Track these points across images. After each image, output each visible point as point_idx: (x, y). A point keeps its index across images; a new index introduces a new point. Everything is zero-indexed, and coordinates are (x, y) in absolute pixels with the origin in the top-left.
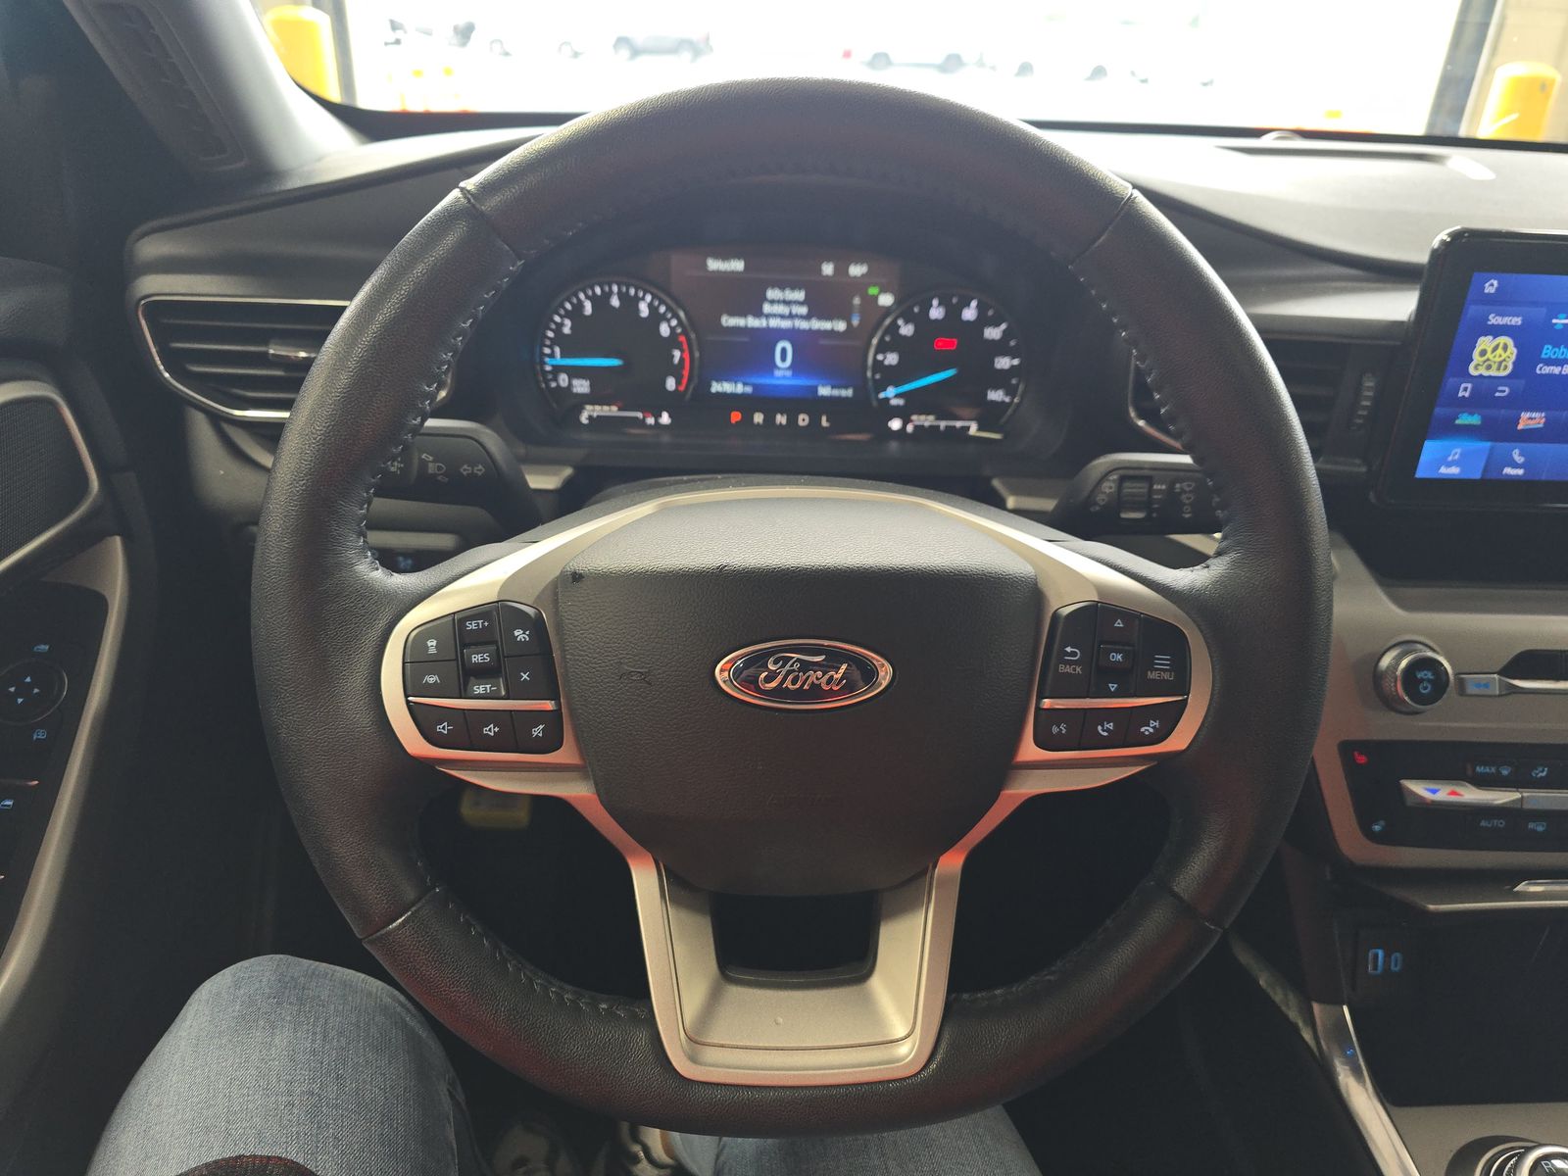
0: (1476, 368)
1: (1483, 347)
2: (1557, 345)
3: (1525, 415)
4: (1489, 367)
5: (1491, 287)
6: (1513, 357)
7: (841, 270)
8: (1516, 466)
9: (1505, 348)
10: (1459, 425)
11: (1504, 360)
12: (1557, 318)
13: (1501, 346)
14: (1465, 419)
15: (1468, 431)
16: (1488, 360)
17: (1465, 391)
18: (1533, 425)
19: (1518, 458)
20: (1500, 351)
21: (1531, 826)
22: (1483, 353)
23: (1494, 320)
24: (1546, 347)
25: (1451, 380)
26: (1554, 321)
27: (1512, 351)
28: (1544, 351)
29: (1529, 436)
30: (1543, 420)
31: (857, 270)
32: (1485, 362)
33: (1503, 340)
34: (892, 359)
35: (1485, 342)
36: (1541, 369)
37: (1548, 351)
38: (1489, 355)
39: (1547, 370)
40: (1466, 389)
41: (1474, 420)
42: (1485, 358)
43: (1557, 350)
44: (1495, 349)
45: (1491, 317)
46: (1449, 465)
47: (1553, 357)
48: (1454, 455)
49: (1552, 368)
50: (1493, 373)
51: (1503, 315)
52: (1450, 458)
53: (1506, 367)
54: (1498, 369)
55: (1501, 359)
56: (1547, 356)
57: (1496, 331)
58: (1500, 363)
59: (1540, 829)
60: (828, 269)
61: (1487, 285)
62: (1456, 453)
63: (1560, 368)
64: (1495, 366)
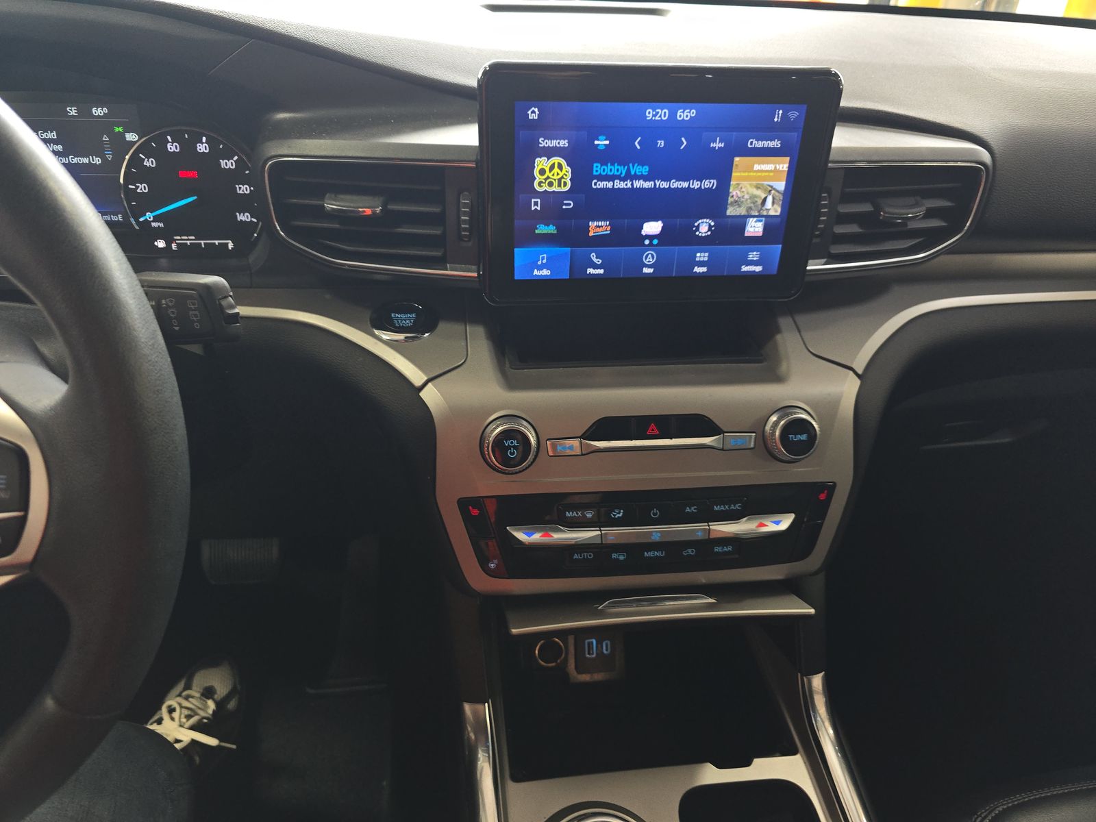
0: (540, 184)
1: (540, 167)
2: (604, 163)
3: (592, 224)
4: (551, 184)
5: (533, 114)
6: (569, 175)
7: (85, 112)
8: (596, 267)
9: (560, 167)
10: (540, 234)
11: (562, 177)
12: (598, 140)
13: (556, 165)
14: (542, 229)
15: (547, 239)
16: (548, 178)
17: (536, 205)
18: (601, 232)
19: (598, 261)
20: (556, 170)
21: (614, 556)
22: (542, 172)
23: (544, 143)
24: (595, 165)
25: (521, 196)
26: (596, 142)
27: (567, 169)
28: (595, 169)
29: (600, 241)
30: (609, 227)
31: (98, 112)
32: (546, 179)
33: (556, 160)
34: (142, 188)
35: (541, 163)
36: (595, 184)
37: (598, 169)
38: (548, 173)
39: (601, 185)
40: (536, 203)
41: (551, 229)
42: (545, 177)
43: (605, 167)
44: (552, 168)
45: (541, 140)
46: (540, 268)
47: (603, 174)
48: (542, 260)
49: (605, 183)
50: (555, 188)
51: (551, 138)
52: (540, 263)
53: (565, 184)
54: (559, 185)
55: (559, 177)
56: (598, 173)
57: (550, 153)
58: (560, 180)
59: (622, 558)
60: (73, 111)
61: (529, 112)
62: (543, 259)
63: (611, 183)
64: (556, 183)
